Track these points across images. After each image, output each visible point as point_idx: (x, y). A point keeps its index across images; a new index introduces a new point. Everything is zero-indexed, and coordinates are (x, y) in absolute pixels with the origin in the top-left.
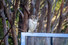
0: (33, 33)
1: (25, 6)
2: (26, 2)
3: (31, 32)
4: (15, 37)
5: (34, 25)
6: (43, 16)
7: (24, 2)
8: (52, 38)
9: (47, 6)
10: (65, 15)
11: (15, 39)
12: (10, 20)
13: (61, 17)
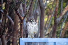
0: (34, 39)
2: (18, 6)
3: (31, 37)
5: (34, 28)
9: (38, 12)
13: (56, 22)
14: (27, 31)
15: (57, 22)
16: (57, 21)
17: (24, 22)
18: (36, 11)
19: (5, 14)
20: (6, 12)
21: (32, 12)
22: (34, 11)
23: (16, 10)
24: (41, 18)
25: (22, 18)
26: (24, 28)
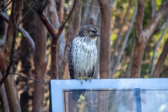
1: (44, 13)
9: (95, 17)
13: (140, 41)
15: (142, 41)
16: (142, 37)
17: (60, 43)
18: (89, 15)
19: (13, 21)
20: (15, 17)
21: (80, 16)
22: (86, 15)
23: (40, 13)
24: (103, 31)
25: (56, 31)
26: (60, 57)
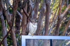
0: (33, 36)
1: (24, 9)
2: (25, 5)
3: (31, 35)
4: (14, 39)
6: (41, 17)
7: (23, 4)
8: (51, 40)
9: (45, 8)
10: (63, 17)
11: (14, 40)
12: (10, 22)
14: (28, 30)
24: (47, 14)
